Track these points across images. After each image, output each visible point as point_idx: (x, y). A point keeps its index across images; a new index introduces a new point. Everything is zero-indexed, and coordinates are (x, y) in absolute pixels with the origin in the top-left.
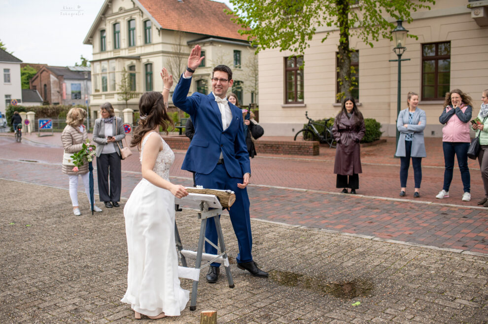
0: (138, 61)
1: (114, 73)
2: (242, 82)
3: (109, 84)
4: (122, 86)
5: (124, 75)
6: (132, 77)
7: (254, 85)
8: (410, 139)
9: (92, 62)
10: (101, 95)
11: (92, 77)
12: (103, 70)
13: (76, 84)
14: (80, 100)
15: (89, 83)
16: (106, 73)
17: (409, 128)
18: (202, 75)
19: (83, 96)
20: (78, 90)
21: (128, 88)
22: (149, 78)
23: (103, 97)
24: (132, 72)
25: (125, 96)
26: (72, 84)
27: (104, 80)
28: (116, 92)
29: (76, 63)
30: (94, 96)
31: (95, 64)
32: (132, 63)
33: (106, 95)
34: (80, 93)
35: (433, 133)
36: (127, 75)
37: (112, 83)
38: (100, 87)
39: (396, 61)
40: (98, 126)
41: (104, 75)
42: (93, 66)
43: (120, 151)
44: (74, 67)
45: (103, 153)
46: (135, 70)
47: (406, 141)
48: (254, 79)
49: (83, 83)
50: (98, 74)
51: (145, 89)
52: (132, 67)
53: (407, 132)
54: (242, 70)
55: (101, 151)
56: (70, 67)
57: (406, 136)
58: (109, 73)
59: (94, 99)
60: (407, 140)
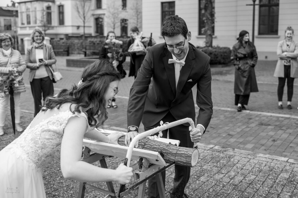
0: (53, 3)
1: (35, 11)
2: (127, 20)
3: (32, 20)
4: (42, 21)
5: (43, 13)
6: (49, 15)
7: (136, 22)
8: (288, 64)
9: (19, 3)
10: (25, 27)
11: (19, 14)
12: (28, 9)
13: (7, 20)
14: (10, 31)
15: (17, 19)
16: (29, 12)
17: (288, 55)
18: (100, 15)
19: (12, 28)
20: (9, 24)
21: (46, 23)
22: (61, 15)
23: (28, 28)
24: (49, 11)
25: (44, 28)
26: (5, 20)
27: (28, 17)
28: (37, 25)
29: (8, 5)
30: (21, 28)
31: (22, 4)
32: (49, 4)
33: (30, 27)
34: (10, 26)
35: (266, 57)
36: (45, 13)
37: (34, 19)
38: (25, 21)
39: (251, 5)
40: (29, 52)
41: (28, 13)
42: (20, 6)
43: (52, 75)
44: (6, 7)
45: (36, 78)
46: (50, 9)
47: (285, 66)
48: (136, 18)
49: (12, 19)
50: (23, 12)
51: (58, 23)
52: (49, 8)
53: (286, 59)
54: (127, 12)
55: (33, 76)
56: (3, 7)
57: (285, 62)
58: (32, 11)
59: (21, 30)
60: (286, 64)
